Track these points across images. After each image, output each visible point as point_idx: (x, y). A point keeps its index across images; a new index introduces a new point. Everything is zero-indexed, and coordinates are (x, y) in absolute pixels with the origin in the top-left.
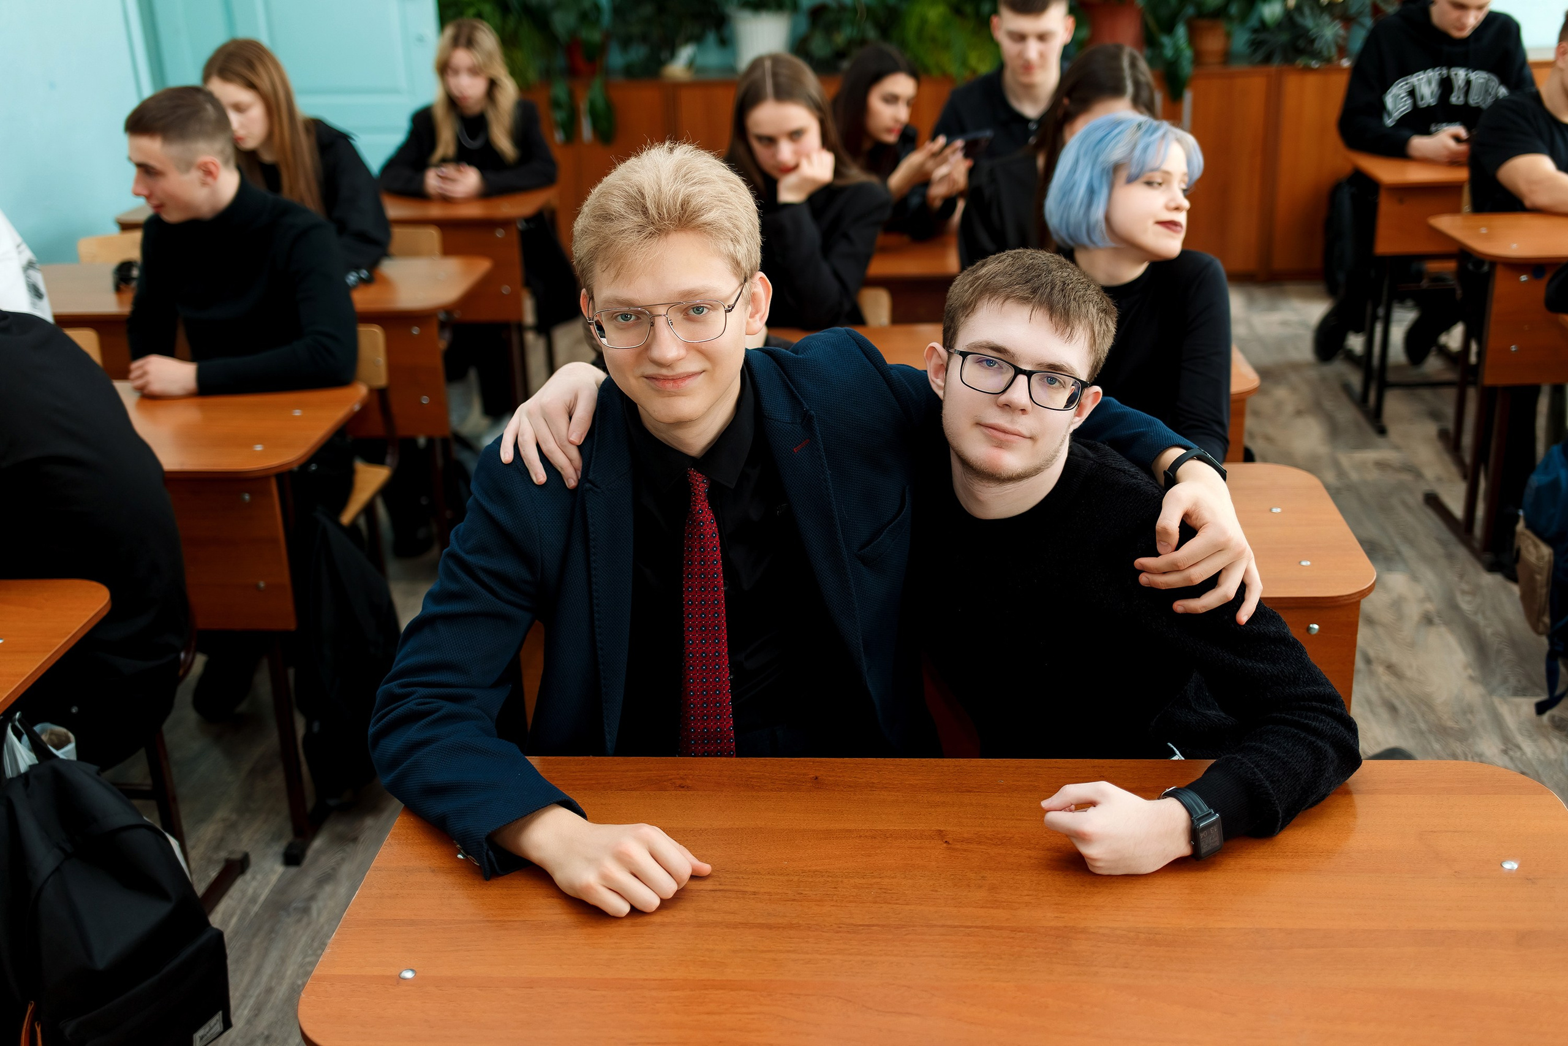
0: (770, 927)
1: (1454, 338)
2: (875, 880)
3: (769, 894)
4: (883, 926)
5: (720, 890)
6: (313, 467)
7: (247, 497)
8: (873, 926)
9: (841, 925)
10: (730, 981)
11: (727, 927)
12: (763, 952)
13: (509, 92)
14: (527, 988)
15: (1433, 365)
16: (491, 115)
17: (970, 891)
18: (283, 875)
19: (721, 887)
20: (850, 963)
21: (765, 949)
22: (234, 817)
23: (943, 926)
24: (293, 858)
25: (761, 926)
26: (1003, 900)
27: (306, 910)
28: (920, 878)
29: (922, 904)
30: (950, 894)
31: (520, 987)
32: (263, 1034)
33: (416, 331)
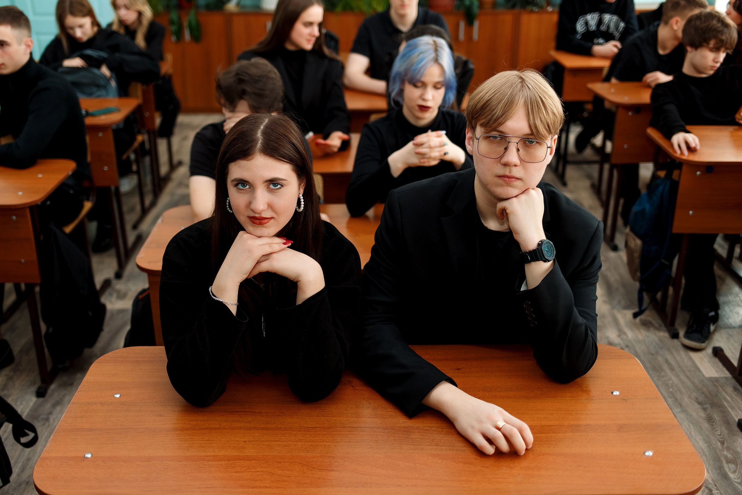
1: (598, 140)
4: (322, 428)
6: (48, 203)
7: (14, 218)
8: (317, 427)
9: (301, 428)
10: (247, 456)
11: (246, 429)
12: (263, 441)
14: (148, 461)
15: (588, 152)
17: (363, 410)
18: (36, 402)
19: (243, 410)
20: (306, 446)
21: (265, 440)
22: (12, 374)
23: (350, 427)
24: (41, 394)
25: (263, 429)
26: (379, 414)
27: (47, 419)
28: (340, 404)
29: (340, 417)
30: (354, 411)
31: (144, 461)
32: (25, 480)
33: (100, 134)
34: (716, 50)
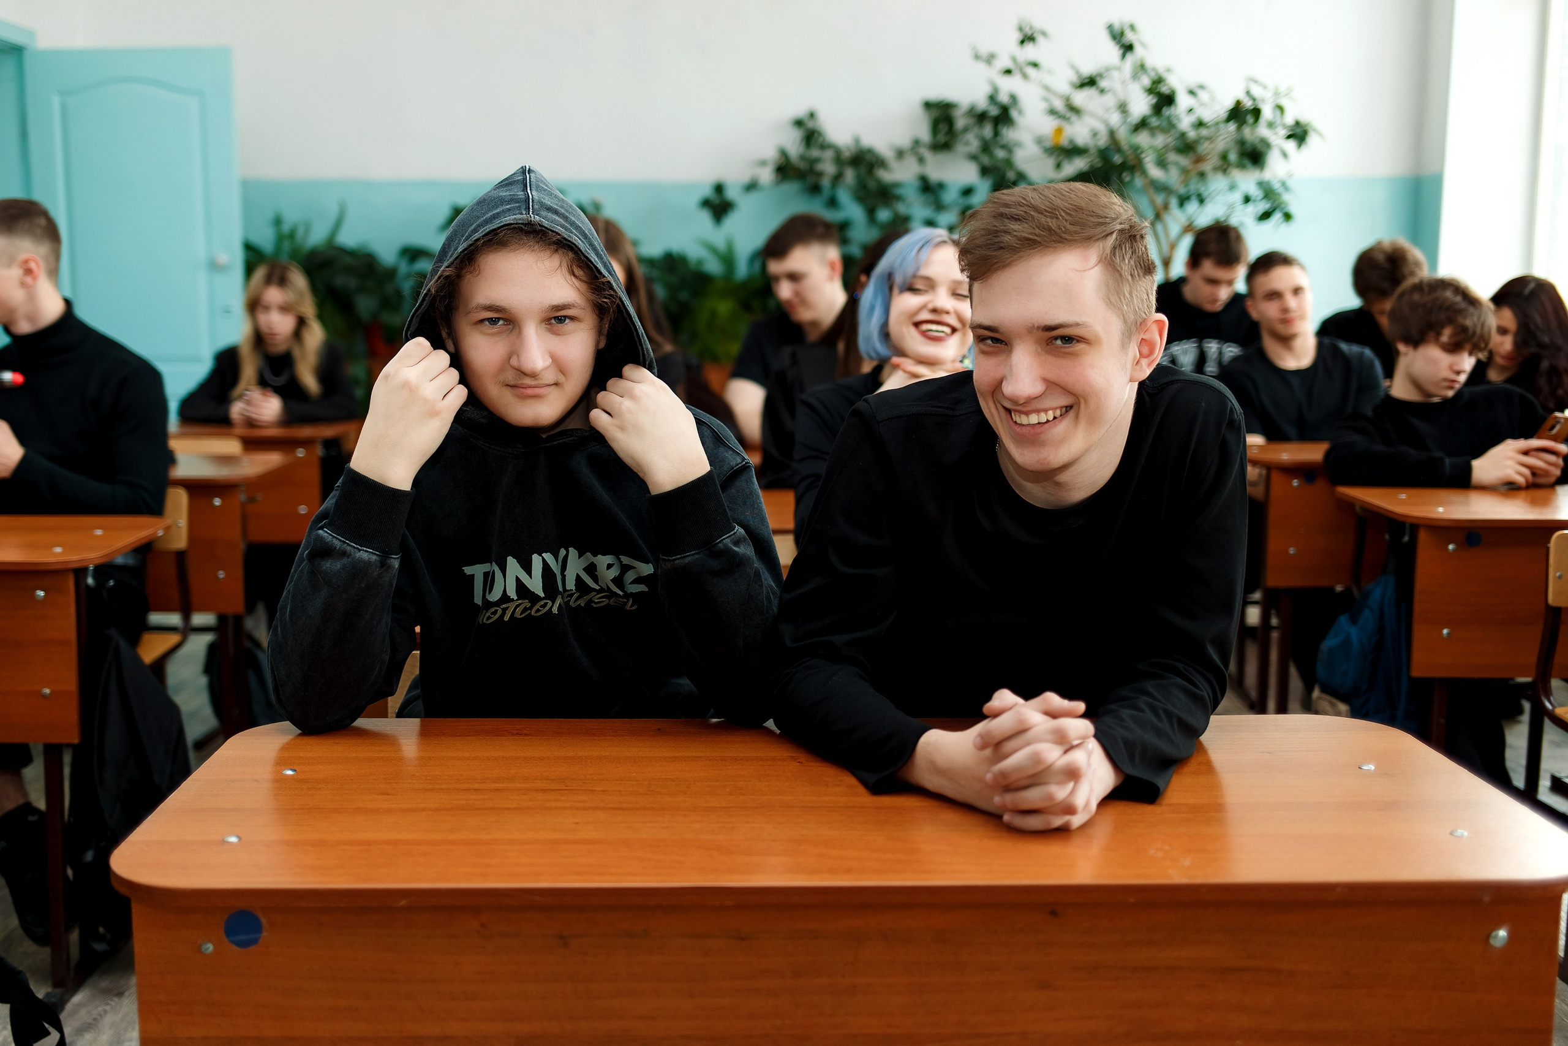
0: (623, 809)
2: (729, 783)
3: (620, 791)
4: (742, 807)
5: (567, 790)
7: (41, 593)
8: (731, 807)
9: (697, 808)
11: (576, 810)
12: (617, 823)
13: (315, 336)
16: (296, 352)
17: (828, 788)
19: (567, 788)
20: (711, 828)
25: (614, 809)
28: (773, 781)
29: (779, 795)
33: (217, 502)
34: (1454, 348)
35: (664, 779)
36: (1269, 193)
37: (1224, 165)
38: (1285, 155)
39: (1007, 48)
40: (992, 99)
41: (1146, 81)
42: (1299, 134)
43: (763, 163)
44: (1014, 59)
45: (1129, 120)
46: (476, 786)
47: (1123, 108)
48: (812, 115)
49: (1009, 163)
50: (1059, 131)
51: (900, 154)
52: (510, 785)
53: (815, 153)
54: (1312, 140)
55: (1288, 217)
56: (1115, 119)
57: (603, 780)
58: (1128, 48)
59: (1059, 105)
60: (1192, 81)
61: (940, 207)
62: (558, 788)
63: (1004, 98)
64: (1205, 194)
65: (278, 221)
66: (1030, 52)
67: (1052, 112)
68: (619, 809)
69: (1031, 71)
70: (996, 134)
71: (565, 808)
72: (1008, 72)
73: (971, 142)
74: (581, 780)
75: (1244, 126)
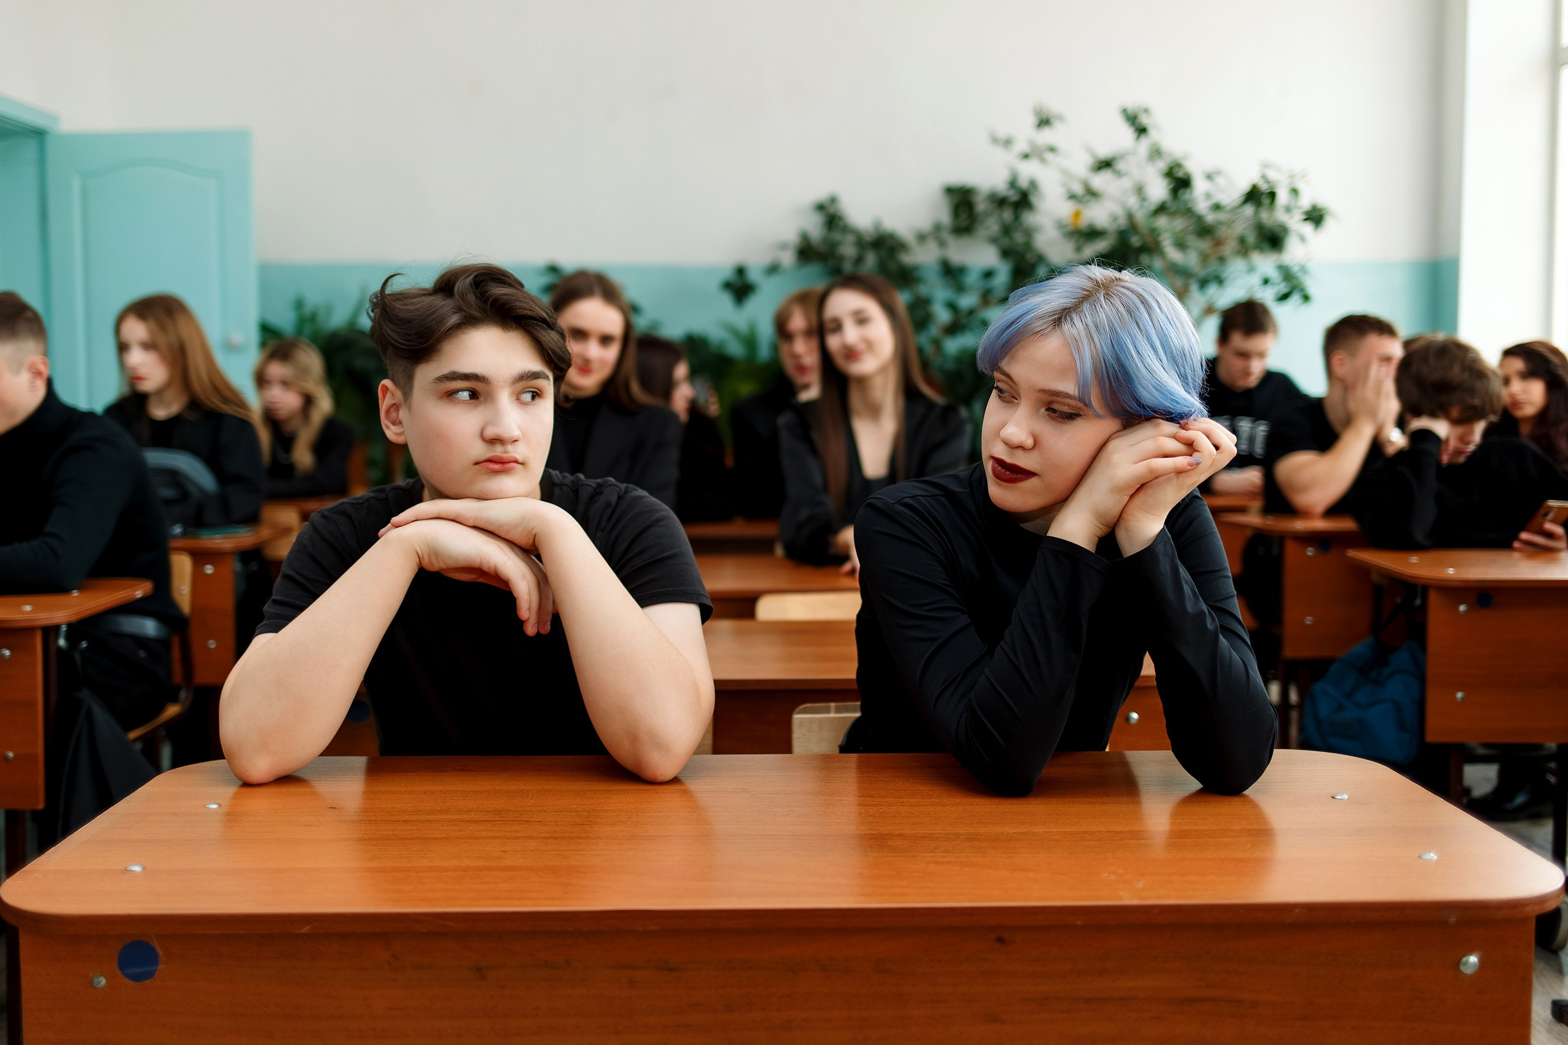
3: (557, 822)
7: (7, 652)
25: (546, 838)
35: (606, 810)
36: (1287, 274)
37: (1244, 249)
38: (1303, 239)
39: (1025, 133)
40: (1013, 184)
41: (1162, 165)
42: (1315, 217)
43: (783, 246)
44: (1032, 144)
45: (1146, 204)
46: (407, 818)
47: (1140, 190)
48: (833, 200)
49: (1028, 246)
50: (1077, 214)
51: (922, 238)
52: (444, 817)
53: (837, 236)
54: (1329, 223)
55: (1306, 298)
56: (1132, 202)
57: (541, 812)
58: (1142, 131)
59: (1078, 189)
60: (1209, 165)
61: (960, 288)
62: (492, 819)
63: (1023, 183)
64: (1224, 276)
65: (299, 304)
66: (1046, 136)
67: (1072, 197)
68: (552, 838)
69: (1049, 156)
70: (1017, 217)
71: (495, 838)
72: (1026, 156)
73: (992, 226)
74: (519, 811)
75: (1261, 209)
